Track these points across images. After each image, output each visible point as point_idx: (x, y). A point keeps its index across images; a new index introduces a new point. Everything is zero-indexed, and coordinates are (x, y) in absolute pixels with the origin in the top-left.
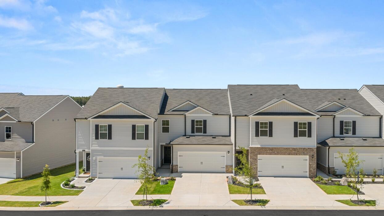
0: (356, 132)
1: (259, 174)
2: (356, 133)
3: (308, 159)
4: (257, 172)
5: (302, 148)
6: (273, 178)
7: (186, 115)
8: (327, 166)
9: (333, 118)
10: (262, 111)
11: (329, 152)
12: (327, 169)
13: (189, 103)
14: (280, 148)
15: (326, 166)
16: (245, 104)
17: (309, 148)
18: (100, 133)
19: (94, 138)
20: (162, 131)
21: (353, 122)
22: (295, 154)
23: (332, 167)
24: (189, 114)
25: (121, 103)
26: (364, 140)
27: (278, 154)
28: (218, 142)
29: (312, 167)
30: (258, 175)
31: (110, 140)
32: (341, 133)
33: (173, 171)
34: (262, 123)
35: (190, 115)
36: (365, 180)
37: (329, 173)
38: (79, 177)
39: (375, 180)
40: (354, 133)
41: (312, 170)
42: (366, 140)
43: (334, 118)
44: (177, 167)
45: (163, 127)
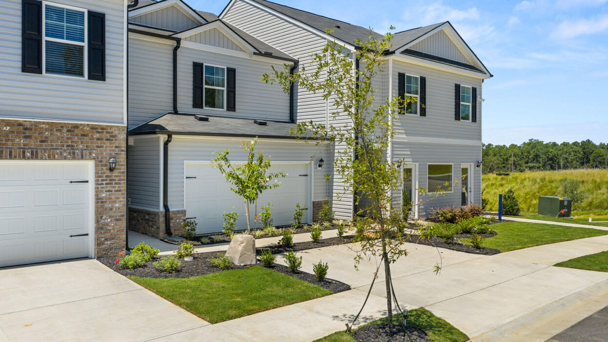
0: (237, 103)
2: (237, 107)
3: (91, 176)
8: (162, 209)
9: (172, 48)
11: (169, 158)
12: (162, 219)
15: (158, 206)
17: (93, 128)
21: (229, 70)
22: (28, 154)
23: (178, 212)
26: (260, 124)
29: (111, 209)
32: (197, 104)
37: (168, 232)
40: (232, 107)
41: (108, 224)
42: (265, 125)
43: (176, 50)
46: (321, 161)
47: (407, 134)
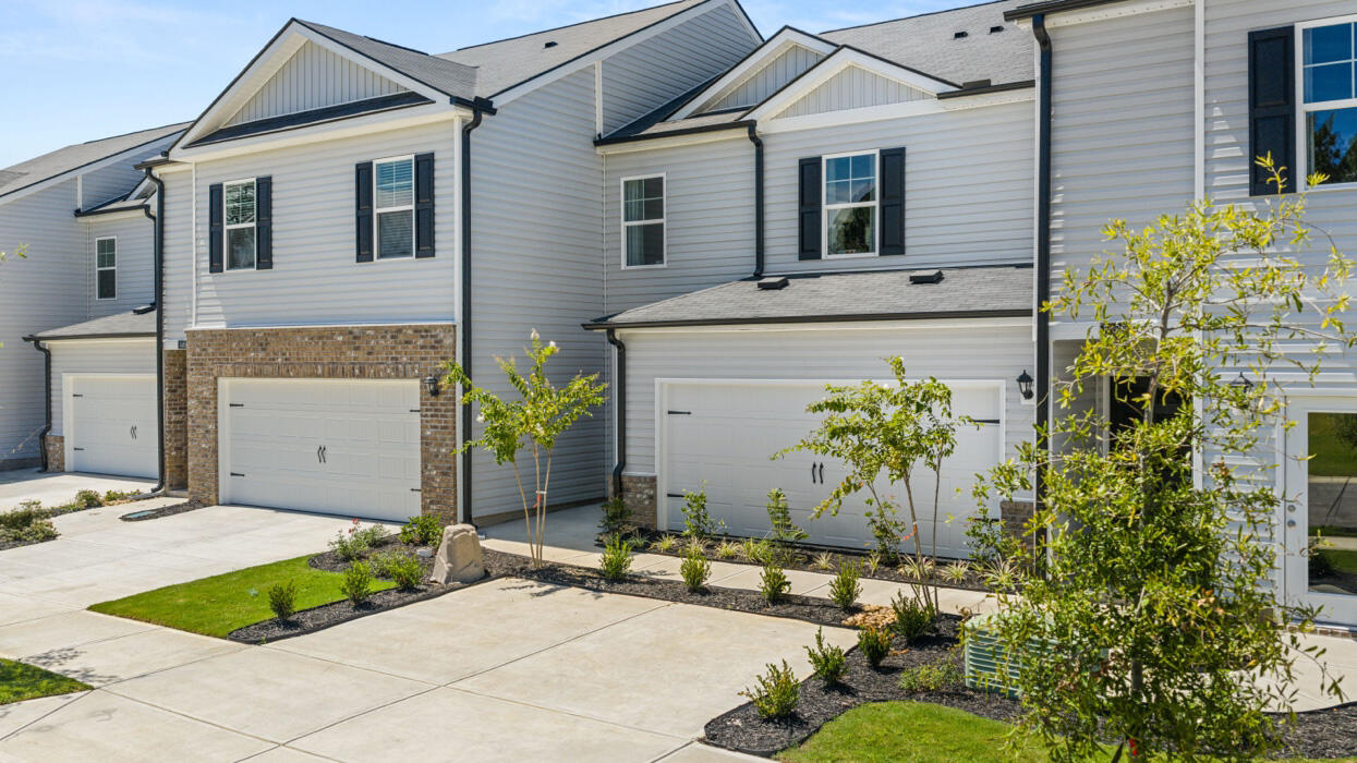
0: (909, 234)
1: (228, 486)
2: (909, 242)
3: (419, 405)
5: (386, 330)
8: (614, 469)
9: (752, 144)
11: (628, 372)
14: (294, 331)
17: (417, 330)
20: (98, 293)
21: (886, 154)
22: (357, 371)
23: (642, 478)
29: (437, 455)
32: (810, 249)
34: (232, 192)
40: (894, 243)
43: (759, 143)
44: (62, 449)
45: (100, 272)
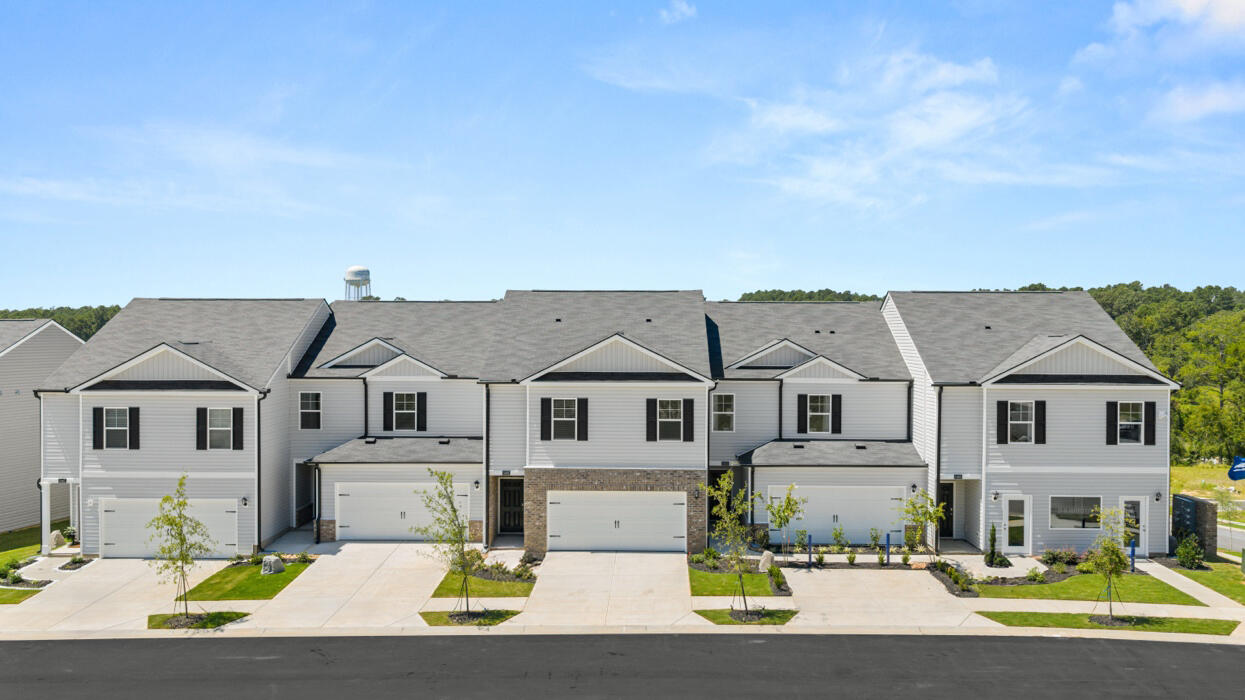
0: (841, 426)
1: (550, 542)
2: (841, 429)
3: (685, 502)
4: (545, 539)
5: (668, 471)
6: (589, 553)
7: (367, 380)
8: (749, 521)
9: (777, 386)
10: (560, 368)
11: (755, 483)
13: (378, 345)
14: (607, 470)
15: (747, 519)
16: (527, 348)
17: (685, 471)
18: (107, 431)
19: (91, 444)
20: (300, 426)
21: (834, 396)
22: (649, 488)
23: (762, 525)
24: (376, 374)
25: (163, 348)
26: (858, 448)
27: (602, 487)
28: (451, 455)
29: (696, 522)
30: (548, 547)
31: (134, 451)
32: (802, 429)
33: (322, 539)
34: (559, 403)
35: (378, 379)
36: (828, 559)
38: (50, 555)
39: (854, 558)
40: (837, 429)
41: (695, 532)
42: (864, 448)
43: (780, 388)
44: (334, 527)
45: (302, 413)
46: (914, 486)
47: (1011, 464)
